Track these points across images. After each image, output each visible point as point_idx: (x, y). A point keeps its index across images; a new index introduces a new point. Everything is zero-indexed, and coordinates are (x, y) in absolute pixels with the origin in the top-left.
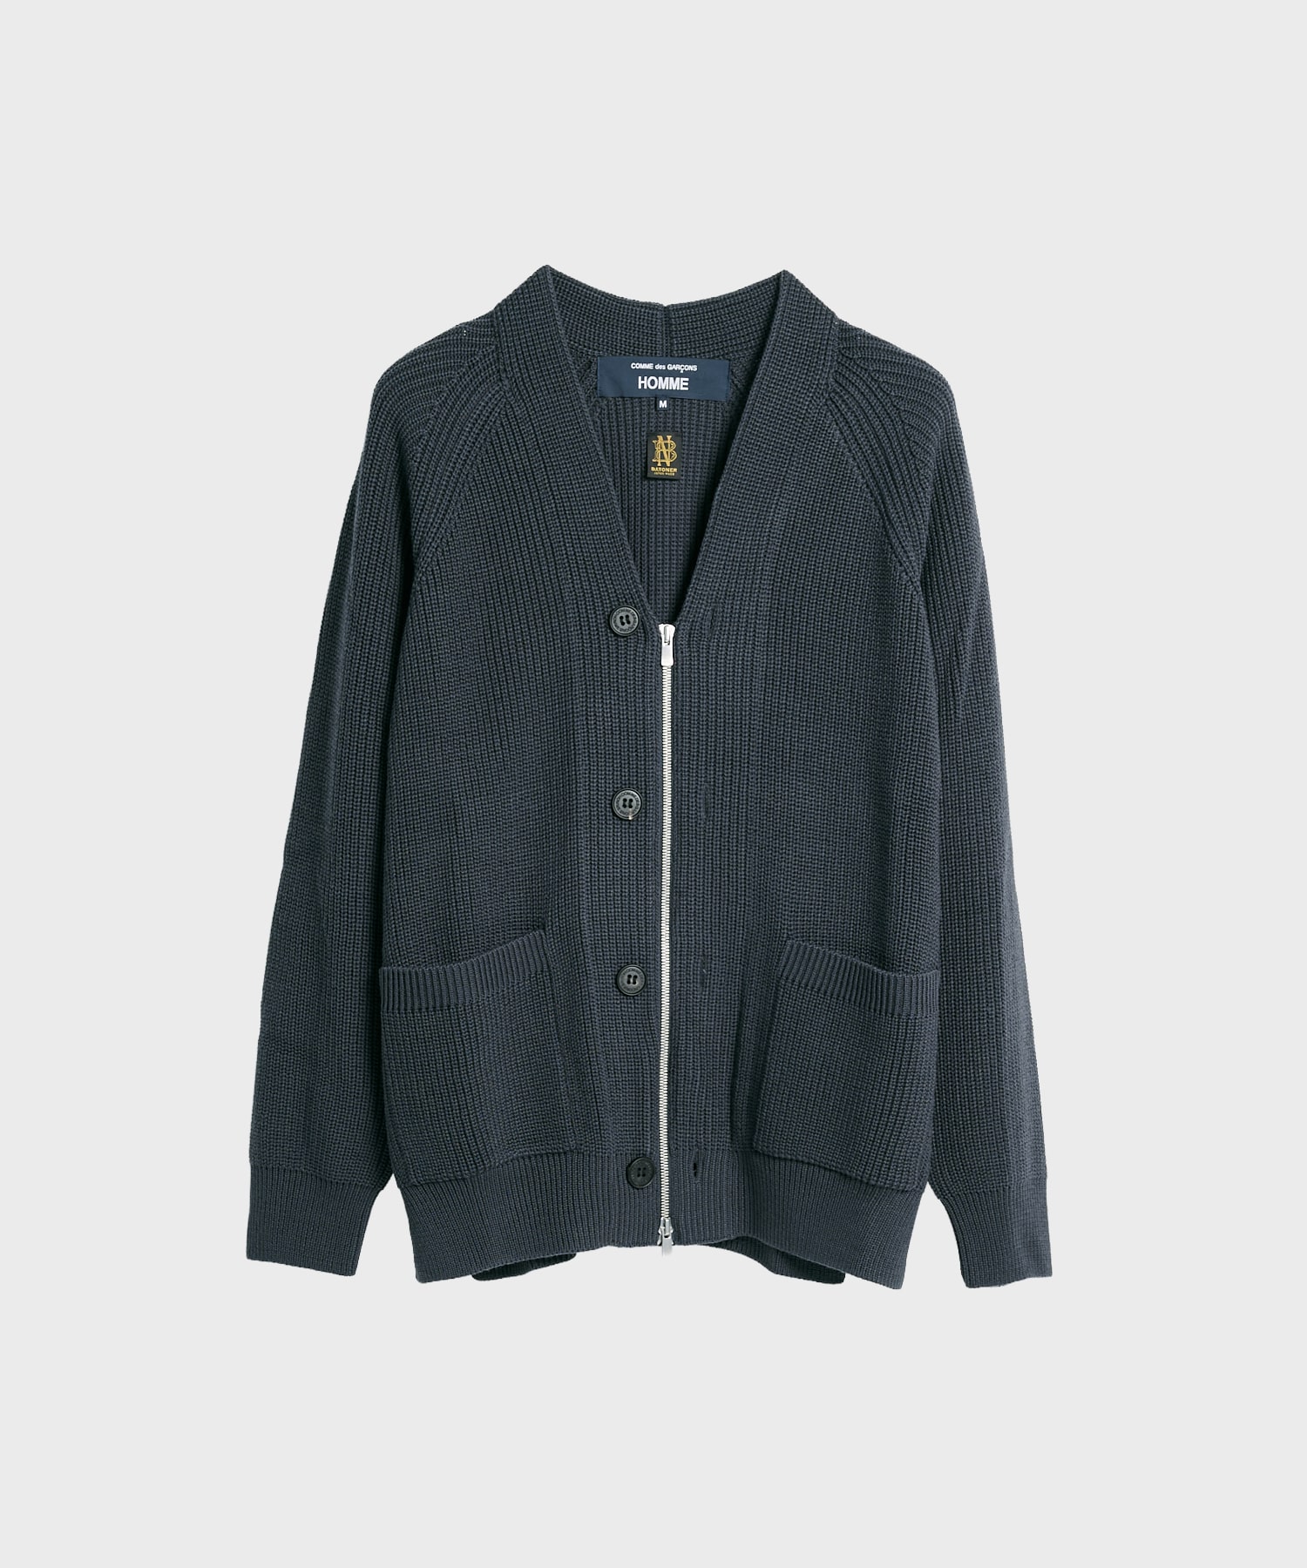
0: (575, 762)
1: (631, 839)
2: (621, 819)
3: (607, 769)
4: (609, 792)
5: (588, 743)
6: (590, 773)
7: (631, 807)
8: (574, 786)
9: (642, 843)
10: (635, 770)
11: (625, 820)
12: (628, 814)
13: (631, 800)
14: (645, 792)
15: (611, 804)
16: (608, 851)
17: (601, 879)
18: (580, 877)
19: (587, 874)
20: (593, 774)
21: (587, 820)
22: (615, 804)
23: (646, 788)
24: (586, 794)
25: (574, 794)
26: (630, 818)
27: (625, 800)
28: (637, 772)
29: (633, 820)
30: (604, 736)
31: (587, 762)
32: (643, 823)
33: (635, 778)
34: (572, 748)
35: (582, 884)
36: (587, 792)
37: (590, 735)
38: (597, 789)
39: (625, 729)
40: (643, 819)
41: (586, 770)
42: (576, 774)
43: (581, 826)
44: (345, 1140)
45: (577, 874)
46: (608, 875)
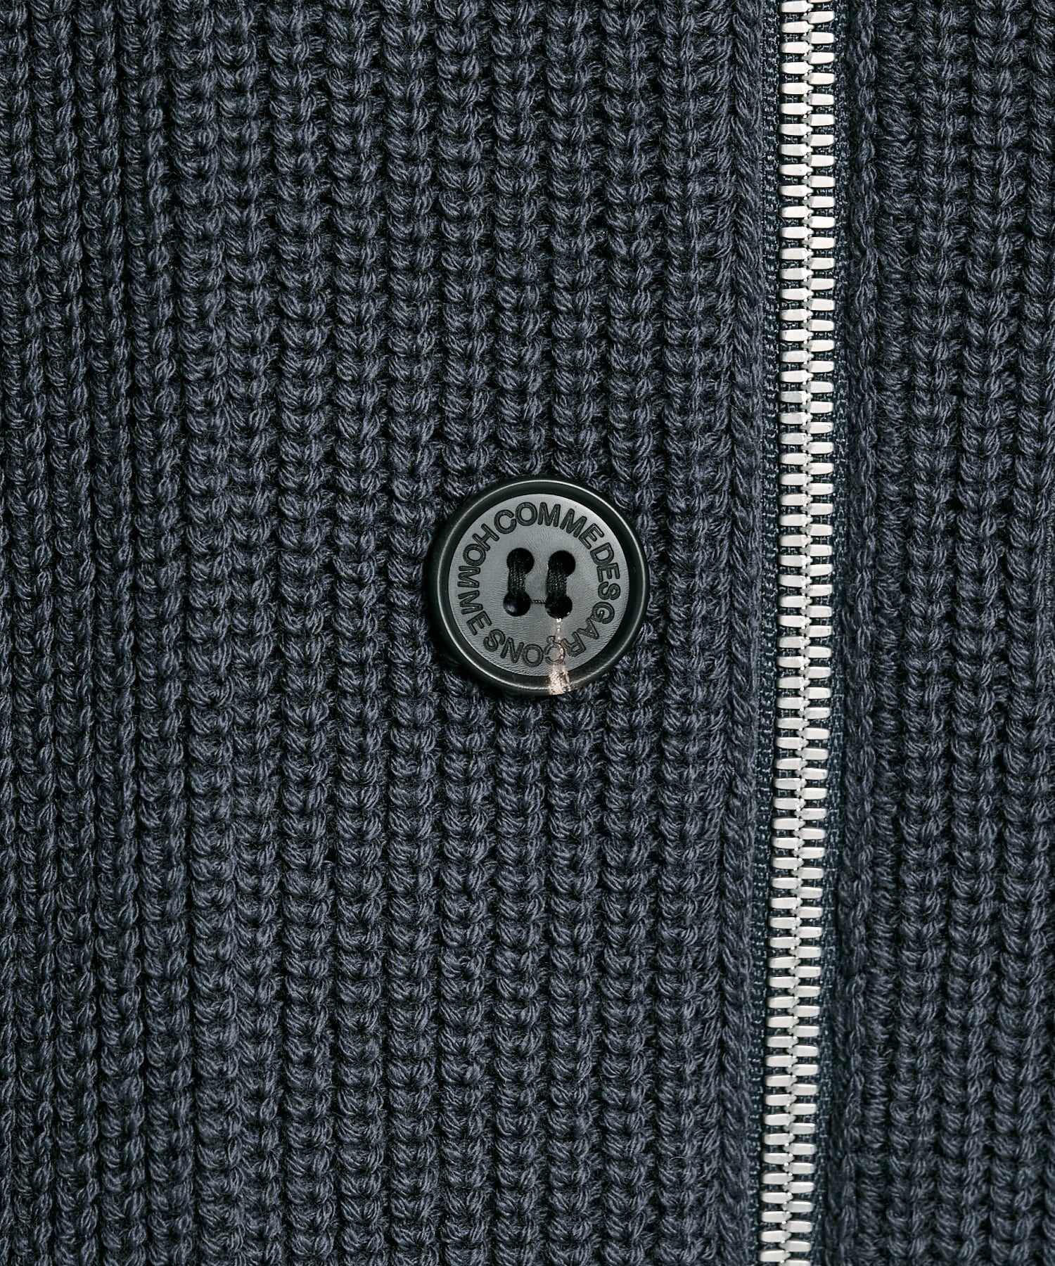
0: (176, 291)
1: (562, 826)
2: (494, 693)
3: (402, 342)
4: (413, 502)
5: (269, 165)
6: (276, 368)
7: (560, 605)
8: (168, 459)
9: (639, 854)
10: (588, 355)
11: (522, 699)
12: (544, 655)
13: (563, 563)
14: (662, 507)
15: (425, 588)
16: (403, 909)
17: (351, 1102)
18: (208, 1096)
19: (257, 1068)
20: (304, 377)
21: (253, 700)
22: (454, 590)
23: (662, 480)
24: (249, 516)
25: (169, 517)
26: (557, 687)
27: (521, 560)
28: (604, 363)
29: (574, 700)
30: (380, 119)
31: (261, 296)
32: (643, 718)
33: (591, 410)
34: (160, 195)
35: (225, 1141)
36: (261, 501)
37: (283, 108)
38: (331, 486)
39: (527, 72)
40: (645, 688)
41: (250, 348)
42: (179, 380)
43: (216, 736)
45: (182, 1076)
46: (399, 1072)
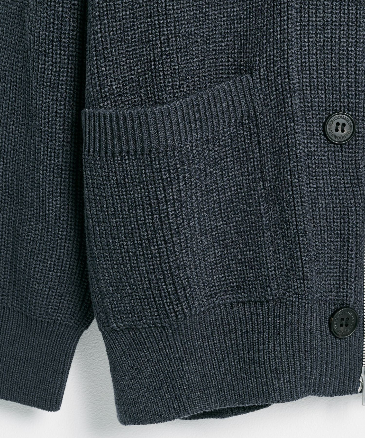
44: (50, 279)
